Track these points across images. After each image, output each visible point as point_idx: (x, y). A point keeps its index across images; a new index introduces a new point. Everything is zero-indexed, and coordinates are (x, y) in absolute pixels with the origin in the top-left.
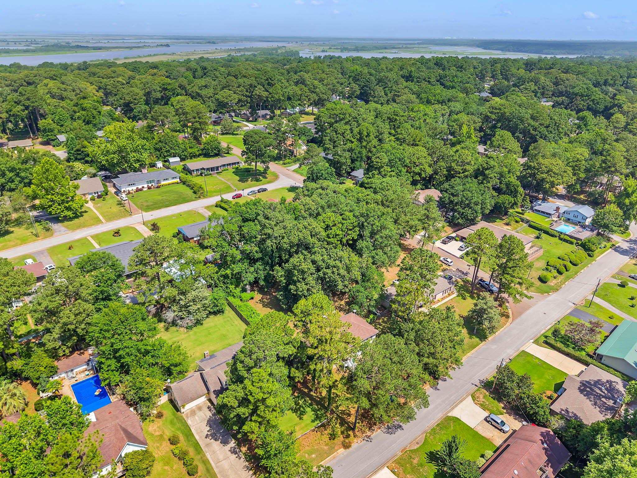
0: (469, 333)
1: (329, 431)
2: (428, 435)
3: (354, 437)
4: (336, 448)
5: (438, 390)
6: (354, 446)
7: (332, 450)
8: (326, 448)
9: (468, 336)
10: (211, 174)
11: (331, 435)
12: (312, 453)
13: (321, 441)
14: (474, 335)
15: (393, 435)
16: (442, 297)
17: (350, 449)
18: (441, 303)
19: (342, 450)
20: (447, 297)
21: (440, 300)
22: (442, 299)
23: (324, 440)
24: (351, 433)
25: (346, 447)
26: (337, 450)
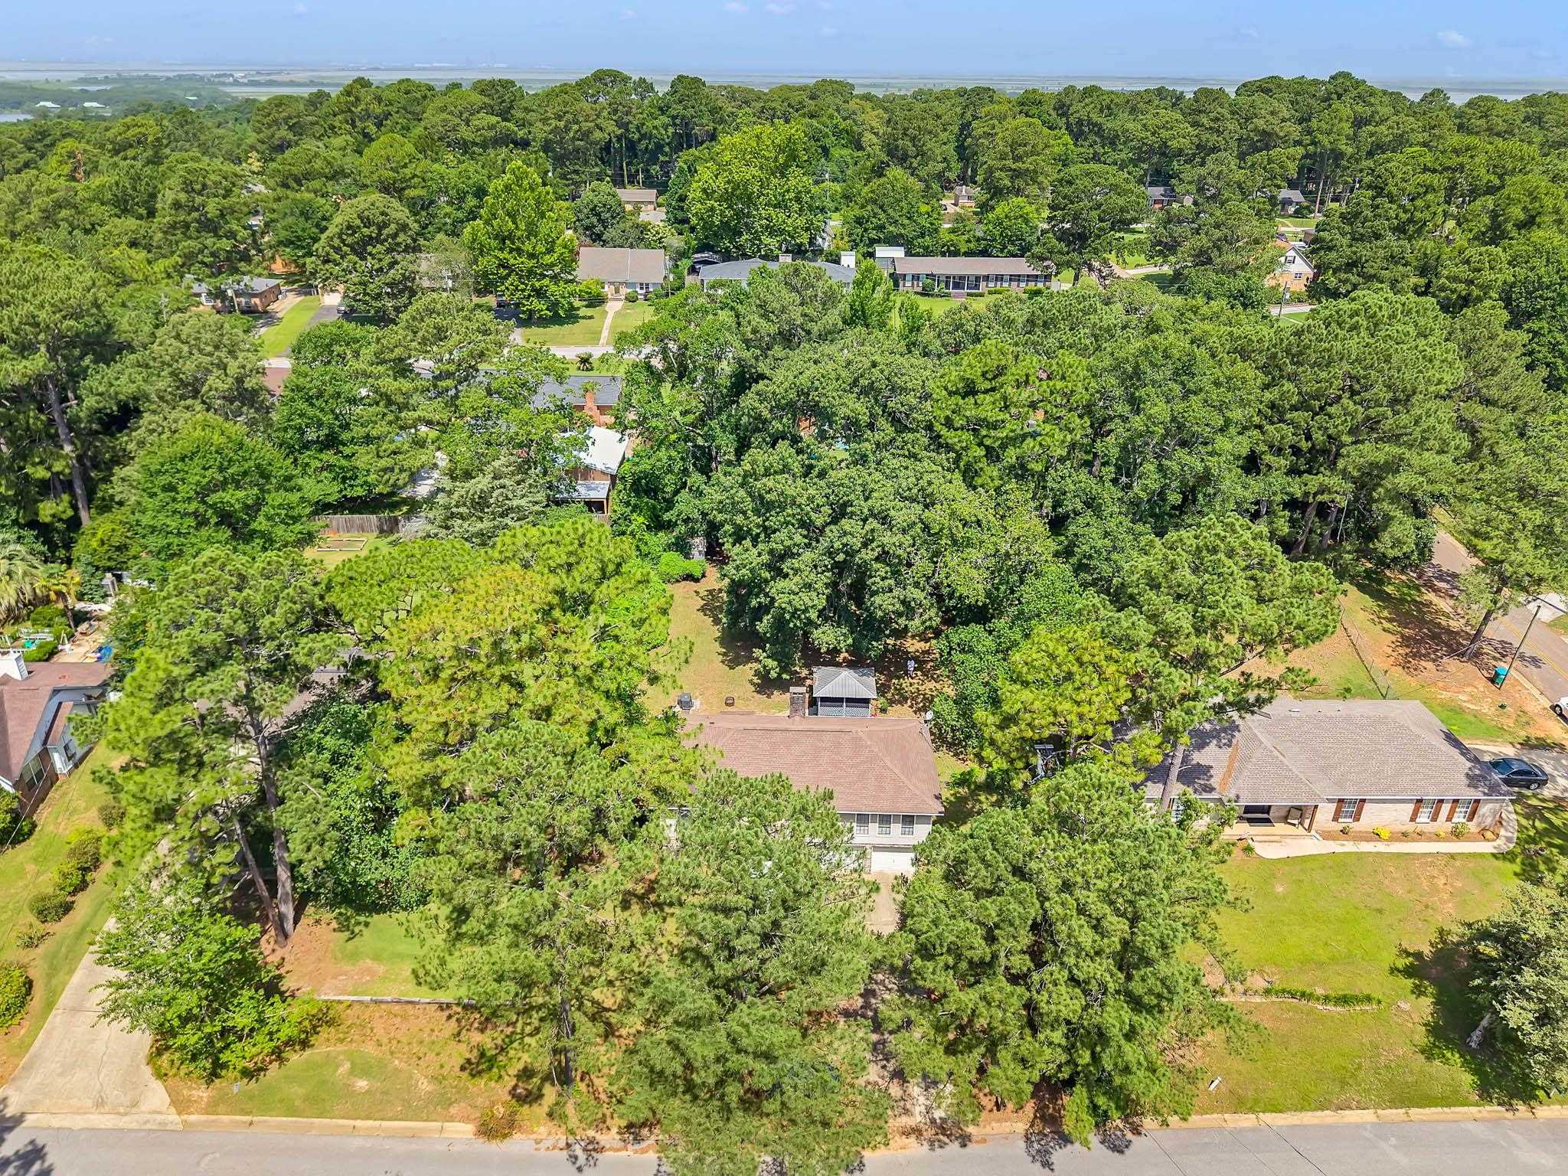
0: (1434, 1030)
1: (487, 1040)
3: (550, 1115)
4: (453, 1110)
5: (1047, 1164)
6: (518, 1144)
7: (439, 1105)
8: (425, 1086)
9: (1421, 1037)
10: (946, 295)
11: (482, 1055)
12: (365, 1072)
13: (431, 1056)
14: (1464, 1049)
16: (1410, 827)
17: (495, 1147)
18: (1381, 847)
19: (467, 1129)
20: (1437, 837)
21: (1385, 834)
22: (1405, 834)
23: (443, 1058)
24: (550, 1093)
25: (491, 1130)
26: (452, 1119)
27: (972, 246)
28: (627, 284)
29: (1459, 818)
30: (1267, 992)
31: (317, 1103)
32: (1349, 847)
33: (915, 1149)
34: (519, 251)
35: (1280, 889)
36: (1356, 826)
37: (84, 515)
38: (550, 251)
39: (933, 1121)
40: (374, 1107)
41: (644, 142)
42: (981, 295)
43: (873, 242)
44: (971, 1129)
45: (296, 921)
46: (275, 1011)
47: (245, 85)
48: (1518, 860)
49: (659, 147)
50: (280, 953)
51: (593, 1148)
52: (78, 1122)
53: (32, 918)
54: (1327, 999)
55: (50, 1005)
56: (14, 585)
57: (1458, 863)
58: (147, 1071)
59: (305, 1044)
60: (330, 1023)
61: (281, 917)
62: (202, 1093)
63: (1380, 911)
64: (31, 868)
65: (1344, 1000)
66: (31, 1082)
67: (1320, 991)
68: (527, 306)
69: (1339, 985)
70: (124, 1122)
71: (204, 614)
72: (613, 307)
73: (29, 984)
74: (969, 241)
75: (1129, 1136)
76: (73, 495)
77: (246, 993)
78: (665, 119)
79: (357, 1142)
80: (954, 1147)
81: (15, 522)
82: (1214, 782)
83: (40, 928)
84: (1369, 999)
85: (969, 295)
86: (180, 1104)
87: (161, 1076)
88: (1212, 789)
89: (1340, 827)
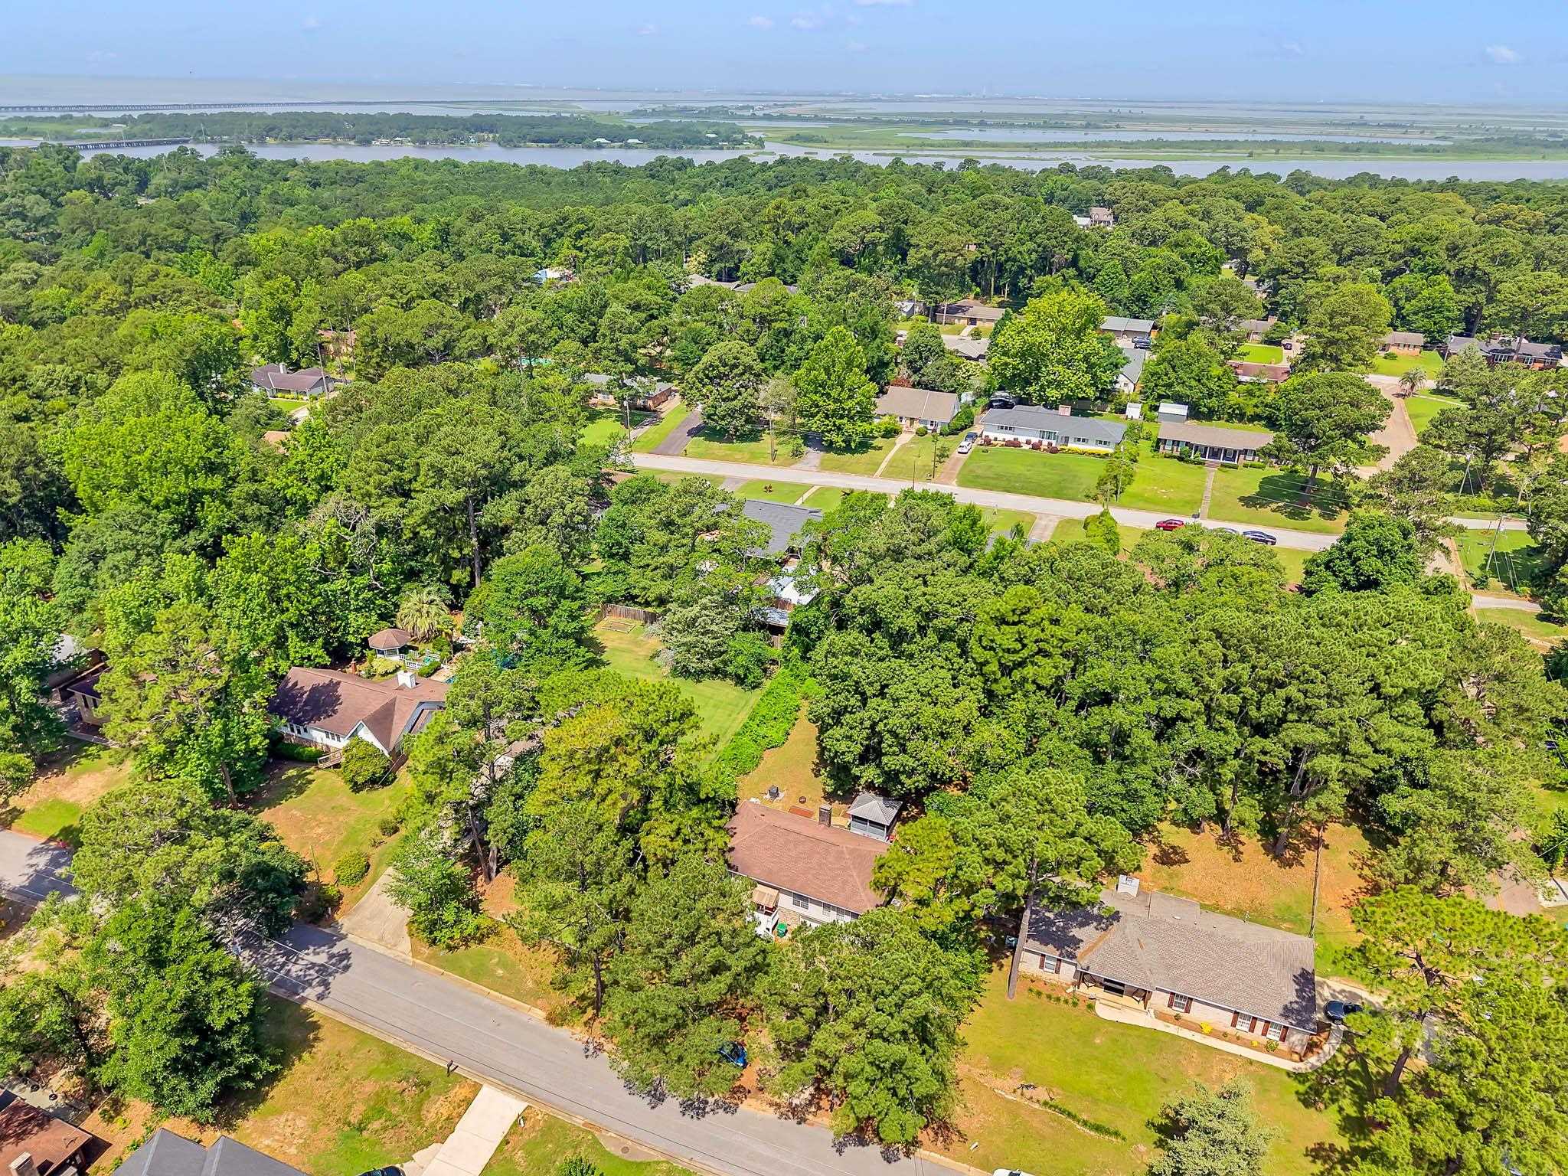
2: (664, 1167)
3: (586, 1024)
4: (538, 1002)
5: (841, 1153)
6: (564, 1032)
7: (532, 997)
8: (530, 984)
10: (1200, 463)
11: (564, 979)
12: (504, 966)
13: (539, 969)
15: (626, 1092)
16: (1230, 1030)
17: (552, 1029)
18: (1198, 1038)
19: (542, 1014)
20: (1249, 1045)
21: (1207, 1030)
22: (1225, 1035)
23: (544, 973)
24: (590, 1012)
25: (552, 1020)
26: (536, 1006)
27: (1258, 411)
28: (921, 421)
29: (1274, 1035)
30: (1046, 1103)
31: (478, 974)
32: (1172, 1029)
33: (771, 1113)
34: (828, 395)
35: (1098, 1041)
36: (1185, 1016)
37: (477, 580)
38: (851, 397)
39: (791, 1104)
40: (502, 986)
41: (1010, 263)
42: (1235, 467)
43: (1160, 397)
44: (810, 1117)
45: (498, 872)
46: (468, 917)
47: (760, 118)
48: (1308, 1084)
49: (1022, 270)
50: (486, 887)
51: (599, 1048)
52: (369, 945)
53: (378, 831)
54: (1085, 1123)
55: (374, 881)
56: (429, 621)
57: (1252, 1068)
58: (406, 929)
59: (481, 941)
60: (497, 934)
61: (490, 869)
62: (426, 951)
63: (1165, 1080)
64: (387, 802)
65: (1097, 1128)
66: (355, 919)
67: (1084, 1117)
68: (828, 437)
69: (1103, 1118)
70: (388, 952)
71: (465, 700)
72: (904, 439)
73: (368, 866)
74: (1256, 406)
75: (901, 1155)
76: (472, 567)
77: (454, 904)
78: (1031, 245)
79: (486, 1001)
80: (793, 1122)
81: (439, 580)
82: (1078, 953)
83: (381, 837)
84: (1116, 1134)
85: (1223, 465)
86: (415, 953)
87: (411, 935)
88: (1074, 957)
89: (1174, 1013)
